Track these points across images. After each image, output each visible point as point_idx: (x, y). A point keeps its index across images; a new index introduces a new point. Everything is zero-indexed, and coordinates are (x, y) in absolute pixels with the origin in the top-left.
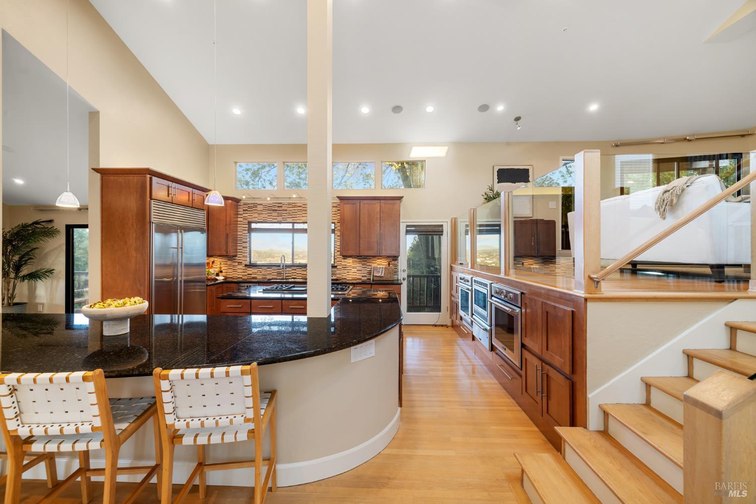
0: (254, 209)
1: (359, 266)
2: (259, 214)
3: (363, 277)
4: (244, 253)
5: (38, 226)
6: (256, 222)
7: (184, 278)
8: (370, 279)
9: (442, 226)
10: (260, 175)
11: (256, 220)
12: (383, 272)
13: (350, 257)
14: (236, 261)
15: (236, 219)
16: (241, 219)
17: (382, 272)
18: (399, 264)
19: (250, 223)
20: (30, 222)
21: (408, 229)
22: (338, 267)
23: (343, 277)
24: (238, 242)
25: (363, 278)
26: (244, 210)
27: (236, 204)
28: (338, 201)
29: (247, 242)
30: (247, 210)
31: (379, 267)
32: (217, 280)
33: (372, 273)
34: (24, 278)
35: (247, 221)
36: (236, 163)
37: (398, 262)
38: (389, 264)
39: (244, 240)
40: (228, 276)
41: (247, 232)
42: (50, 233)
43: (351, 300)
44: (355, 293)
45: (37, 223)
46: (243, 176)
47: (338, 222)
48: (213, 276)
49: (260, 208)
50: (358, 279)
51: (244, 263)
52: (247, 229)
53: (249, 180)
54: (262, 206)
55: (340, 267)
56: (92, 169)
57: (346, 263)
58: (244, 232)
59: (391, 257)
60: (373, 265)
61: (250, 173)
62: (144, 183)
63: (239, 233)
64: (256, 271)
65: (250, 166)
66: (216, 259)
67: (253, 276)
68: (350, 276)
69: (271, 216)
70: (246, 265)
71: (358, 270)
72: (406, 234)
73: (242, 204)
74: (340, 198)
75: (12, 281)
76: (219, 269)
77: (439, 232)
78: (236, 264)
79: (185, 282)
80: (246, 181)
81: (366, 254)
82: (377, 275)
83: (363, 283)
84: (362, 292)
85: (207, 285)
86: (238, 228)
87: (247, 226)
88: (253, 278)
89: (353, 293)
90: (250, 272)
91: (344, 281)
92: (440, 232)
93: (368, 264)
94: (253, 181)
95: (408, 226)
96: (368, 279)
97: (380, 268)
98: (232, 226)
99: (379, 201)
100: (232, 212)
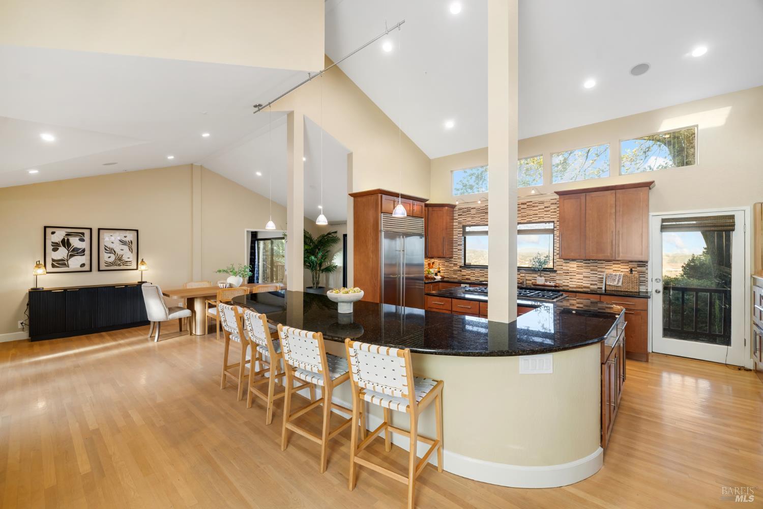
0: (467, 213)
1: (586, 272)
2: (473, 218)
3: (591, 284)
4: (459, 255)
5: (330, 236)
6: (470, 226)
7: (405, 276)
8: (601, 288)
9: (732, 217)
10: (484, 178)
11: (470, 223)
12: (621, 280)
13: (573, 260)
14: (453, 262)
15: (452, 224)
16: (456, 224)
17: (619, 281)
18: (649, 271)
19: (464, 227)
20: (326, 234)
21: (664, 224)
22: (558, 272)
23: (564, 284)
24: (454, 245)
25: (592, 287)
26: (459, 215)
27: (451, 209)
28: (557, 197)
29: (461, 245)
30: (461, 215)
31: (614, 274)
32: (435, 279)
33: (604, 281)
34: (323, 271)
35: (462, 225)
36: (452, 171)
37: (647, 269)
38: (631, 271)
39: (459, 243)
40: (445, 276)
41: (461, 235)
42: (335, 240)
43: (574, 312)
44: (582, 304)
45: (329, 234)
46: (468, 181)
47: (558, 221)
48: (433, 276)
49: (473, 211)
50: (585, 287)
51: (459, 264)
52: (462, 232)
53: (474, 184)
54: (475, 210)
55: (562, 272)
56: (350, 194)
57: (568, 268)
58: (459, 235)
59: (636, 262)
60: (607, 271)
61: (474, 178)
62: (377, 200)
63: (454, 237)
64: (469, 272)
65: (474, 171)
66: (436, 260)
67: (467, 277)
68: (574, 283)
69: (484, 218)
70: (461, 267)
71: (584, 277)
72: (661, 231)
73: (457, 209)
74: (559, 193)
75: (318, 272)
76: (438, 270)
77: (725, 226)
78: (452, 265)
79: (407, 278)
80: (471, 185)
81: (595, 256)
82: (611, 284)
83: (593, 293)
84: (591, 303)
85: (425, 283)
86: (454, 232)
87: (461, 230)
88: (467, 279)
89: (578, 303)
90: (464, 274)
91: (566, 288)
92: (729, 226)
93: (599, 270)
94: (477, 184)
95: (663, 220)
96: (599, 288)
97: (616, 275)
98: (448, 230)
99: (614, 191)
100: (448, 217)
